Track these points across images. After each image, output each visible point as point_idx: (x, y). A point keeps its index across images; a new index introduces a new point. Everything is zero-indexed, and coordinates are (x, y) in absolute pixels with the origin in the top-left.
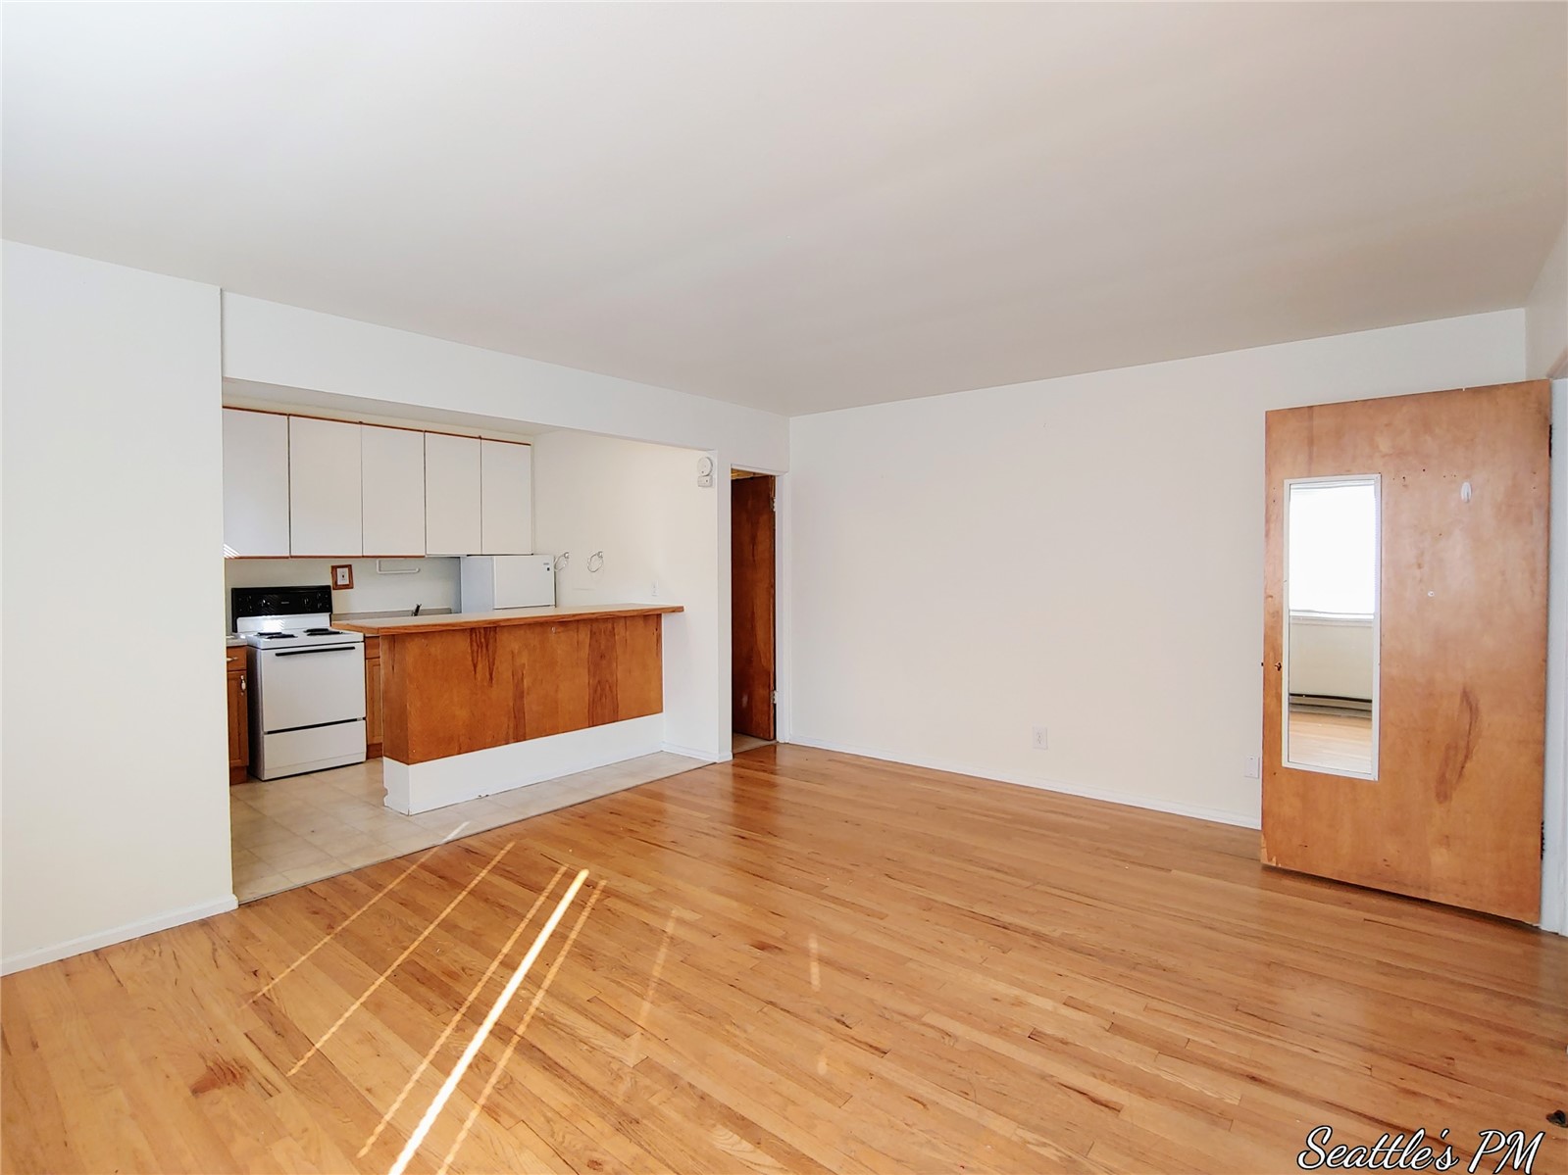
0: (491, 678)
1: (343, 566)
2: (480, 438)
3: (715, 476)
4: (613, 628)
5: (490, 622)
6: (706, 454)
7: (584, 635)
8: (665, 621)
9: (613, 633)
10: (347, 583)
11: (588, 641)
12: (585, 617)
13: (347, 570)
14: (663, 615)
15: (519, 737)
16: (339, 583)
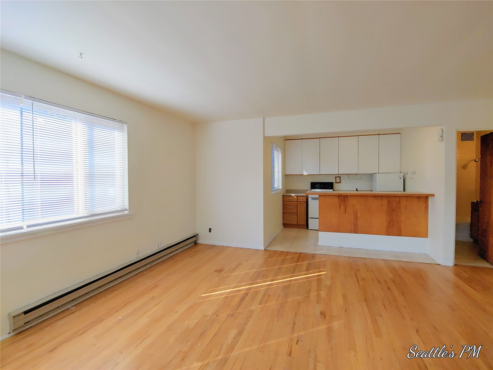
0: (346, 211)
1: (338, 177)
2: (379, 134)
3: (444, 137)
4: (400, 200)
5: (340, 194)
6: (441, 127)
7: (385, 202)
8: (430, 199)
9: (399, 202)
10: (339, 181)
11: (386, 204)
12: (379, 195)
13: (339, 178)
14: (429, 197)
15: (356, 232)
16: (337, 182)
